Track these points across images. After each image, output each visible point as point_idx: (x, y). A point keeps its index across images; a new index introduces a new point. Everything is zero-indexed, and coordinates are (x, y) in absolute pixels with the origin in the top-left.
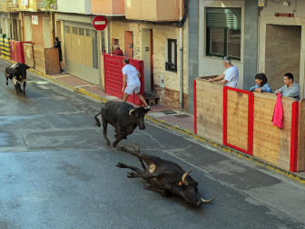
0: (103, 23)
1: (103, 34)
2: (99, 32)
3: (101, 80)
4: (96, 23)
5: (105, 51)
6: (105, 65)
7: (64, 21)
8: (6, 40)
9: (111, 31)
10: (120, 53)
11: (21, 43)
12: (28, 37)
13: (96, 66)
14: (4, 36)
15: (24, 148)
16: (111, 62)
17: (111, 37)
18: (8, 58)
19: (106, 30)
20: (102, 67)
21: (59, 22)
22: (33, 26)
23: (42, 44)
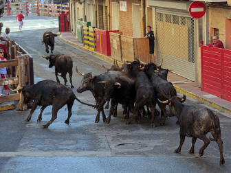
0: (201, 10)
1: (200, 22)
2: (196, 20)
3: (197, 75)
4: (194, 10)
5: (202, 42)
6: (202, 58)
7: (156, 7)
8: (91, 29)
9: (210, 19)
10: (220, 45)
11: (108, 33)
12: (115, 26)
13: (192, 59)
14: (89, 24)
15: (109, 153)
16: (210, 56)
17: (210, 26)
18: (92, 49)
19: (204, 17)
20: (199, 60)
21: (150, 8)
22: (121, 13)
23: (131, 33)
